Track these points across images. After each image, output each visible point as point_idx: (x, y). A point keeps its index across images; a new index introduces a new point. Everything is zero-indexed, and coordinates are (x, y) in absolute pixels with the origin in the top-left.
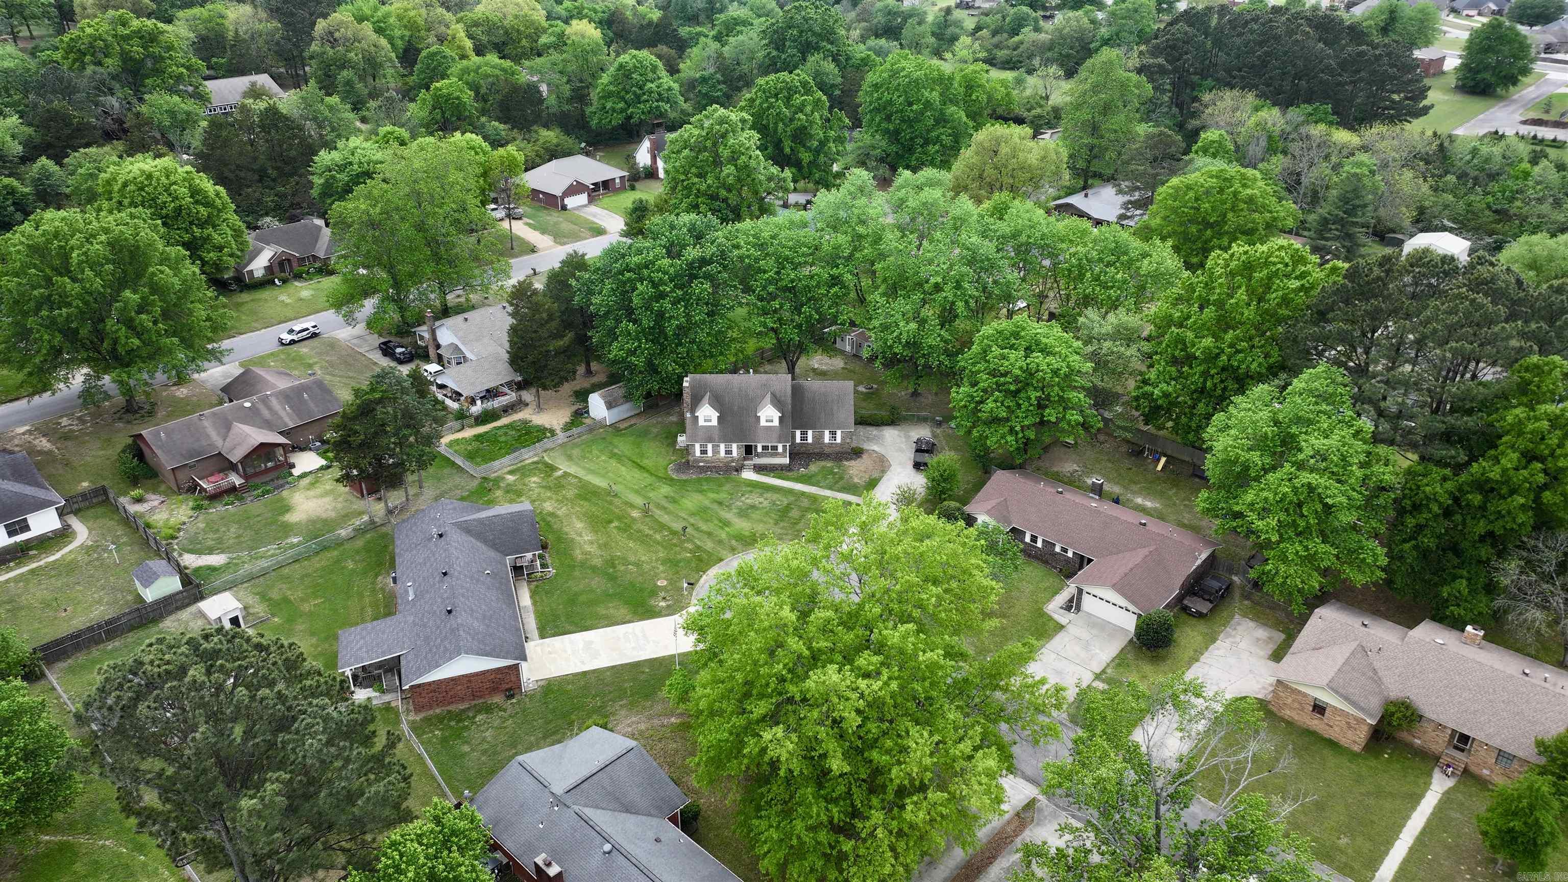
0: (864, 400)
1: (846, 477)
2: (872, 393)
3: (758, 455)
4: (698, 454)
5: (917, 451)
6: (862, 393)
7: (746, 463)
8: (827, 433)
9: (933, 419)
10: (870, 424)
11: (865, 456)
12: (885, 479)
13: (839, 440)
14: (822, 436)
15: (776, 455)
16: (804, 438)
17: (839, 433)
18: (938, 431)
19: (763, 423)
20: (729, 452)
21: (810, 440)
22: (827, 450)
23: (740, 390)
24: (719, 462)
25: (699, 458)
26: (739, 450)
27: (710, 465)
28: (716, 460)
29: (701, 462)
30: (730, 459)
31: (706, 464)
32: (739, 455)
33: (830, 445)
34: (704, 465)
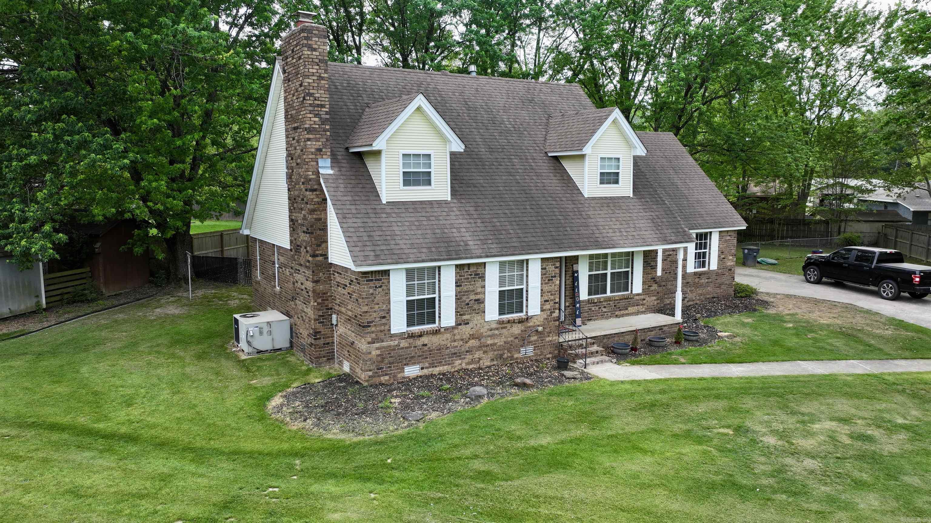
4: (398, 323)
7: (566, 338)
17: (715, 239)
19: (594, 183)
20: (509, 301)
24: (479, 348)
25: (404, 344)
26: (547, 288)
27: (445, 368)
28: (473, 343)
29: (410, 361)
30: (517, 329)
31: (432, 365)
32: (547, 306)
33: (697, 280)
34: (426, 372)
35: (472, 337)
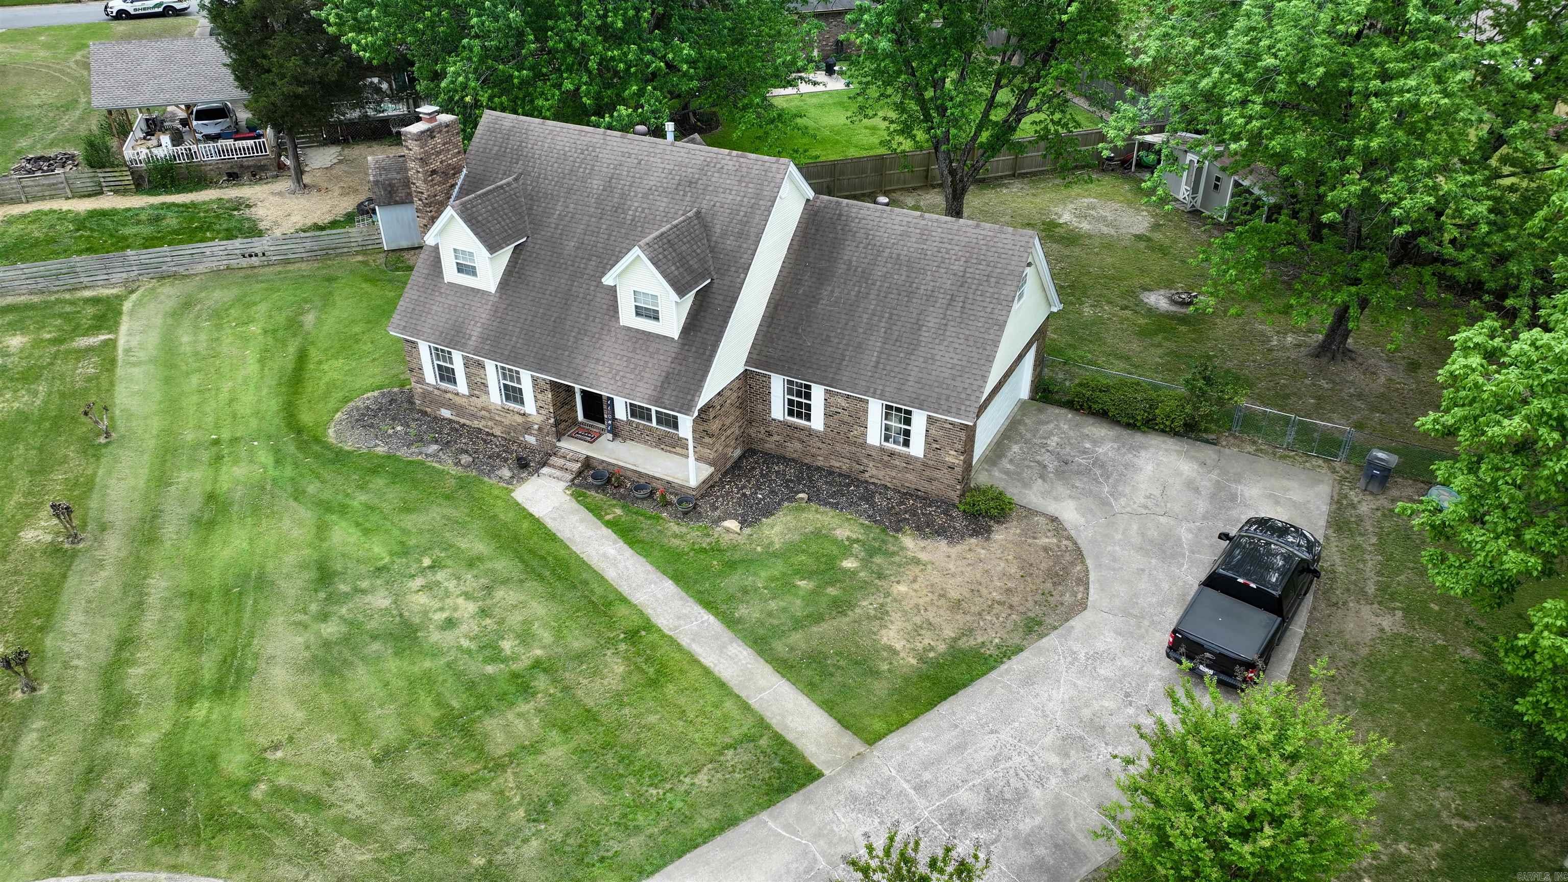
0: (1143, 333)
1: (867, 605)
2: (1183, 320)
3: (616, 432)
4: (430, 376)
5: (1214, 582)
6: (1151, 311)
7: (568, 445)
8: (875, 408)
9: (1358, 452)
10: (1102, 415)
11: (1001, 535)
12: (1016, 664)
13: (917, 448)
14: (859, 419)
15: (674, 444)
16: (798, 408)
17: (919, 420)
18: (1366, 506)
19: (627, 317)
20: (513, 394)
21: (817, 422)
22: (874, 473)
23: (608, 187)
24: (491, 419)
25: (436, 392)
26: (540, 396)
27: (468, 422)
28: (483, 413)
29: (443, 405)
30: (520, 419)
31: (457, 415)
32: (542, 411)
33: (886, 458)
34: (453, 418)
35: (483, 409)
